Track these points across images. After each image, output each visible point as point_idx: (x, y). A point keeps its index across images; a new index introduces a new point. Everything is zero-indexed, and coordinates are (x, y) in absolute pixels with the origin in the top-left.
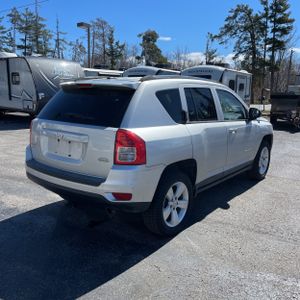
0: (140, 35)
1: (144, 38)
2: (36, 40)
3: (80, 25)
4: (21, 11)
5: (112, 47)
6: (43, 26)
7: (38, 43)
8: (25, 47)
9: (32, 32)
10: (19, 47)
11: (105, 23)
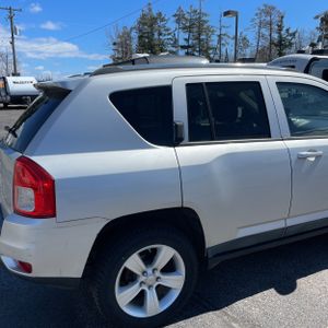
0: (317, 17)
1: (322, 20)
2: (198, 38)
3: (226, 14)
4: (186, 9)
5: (280, 37)
6: (205, 22)
7: (200, 40)
8: (187, 47)
9: (195, 30)
10: (183, 47)
11: (273, 8)
